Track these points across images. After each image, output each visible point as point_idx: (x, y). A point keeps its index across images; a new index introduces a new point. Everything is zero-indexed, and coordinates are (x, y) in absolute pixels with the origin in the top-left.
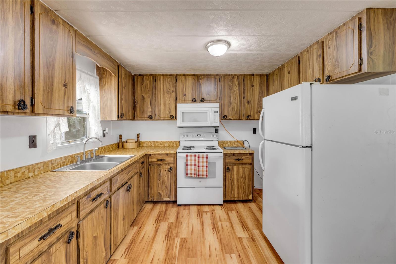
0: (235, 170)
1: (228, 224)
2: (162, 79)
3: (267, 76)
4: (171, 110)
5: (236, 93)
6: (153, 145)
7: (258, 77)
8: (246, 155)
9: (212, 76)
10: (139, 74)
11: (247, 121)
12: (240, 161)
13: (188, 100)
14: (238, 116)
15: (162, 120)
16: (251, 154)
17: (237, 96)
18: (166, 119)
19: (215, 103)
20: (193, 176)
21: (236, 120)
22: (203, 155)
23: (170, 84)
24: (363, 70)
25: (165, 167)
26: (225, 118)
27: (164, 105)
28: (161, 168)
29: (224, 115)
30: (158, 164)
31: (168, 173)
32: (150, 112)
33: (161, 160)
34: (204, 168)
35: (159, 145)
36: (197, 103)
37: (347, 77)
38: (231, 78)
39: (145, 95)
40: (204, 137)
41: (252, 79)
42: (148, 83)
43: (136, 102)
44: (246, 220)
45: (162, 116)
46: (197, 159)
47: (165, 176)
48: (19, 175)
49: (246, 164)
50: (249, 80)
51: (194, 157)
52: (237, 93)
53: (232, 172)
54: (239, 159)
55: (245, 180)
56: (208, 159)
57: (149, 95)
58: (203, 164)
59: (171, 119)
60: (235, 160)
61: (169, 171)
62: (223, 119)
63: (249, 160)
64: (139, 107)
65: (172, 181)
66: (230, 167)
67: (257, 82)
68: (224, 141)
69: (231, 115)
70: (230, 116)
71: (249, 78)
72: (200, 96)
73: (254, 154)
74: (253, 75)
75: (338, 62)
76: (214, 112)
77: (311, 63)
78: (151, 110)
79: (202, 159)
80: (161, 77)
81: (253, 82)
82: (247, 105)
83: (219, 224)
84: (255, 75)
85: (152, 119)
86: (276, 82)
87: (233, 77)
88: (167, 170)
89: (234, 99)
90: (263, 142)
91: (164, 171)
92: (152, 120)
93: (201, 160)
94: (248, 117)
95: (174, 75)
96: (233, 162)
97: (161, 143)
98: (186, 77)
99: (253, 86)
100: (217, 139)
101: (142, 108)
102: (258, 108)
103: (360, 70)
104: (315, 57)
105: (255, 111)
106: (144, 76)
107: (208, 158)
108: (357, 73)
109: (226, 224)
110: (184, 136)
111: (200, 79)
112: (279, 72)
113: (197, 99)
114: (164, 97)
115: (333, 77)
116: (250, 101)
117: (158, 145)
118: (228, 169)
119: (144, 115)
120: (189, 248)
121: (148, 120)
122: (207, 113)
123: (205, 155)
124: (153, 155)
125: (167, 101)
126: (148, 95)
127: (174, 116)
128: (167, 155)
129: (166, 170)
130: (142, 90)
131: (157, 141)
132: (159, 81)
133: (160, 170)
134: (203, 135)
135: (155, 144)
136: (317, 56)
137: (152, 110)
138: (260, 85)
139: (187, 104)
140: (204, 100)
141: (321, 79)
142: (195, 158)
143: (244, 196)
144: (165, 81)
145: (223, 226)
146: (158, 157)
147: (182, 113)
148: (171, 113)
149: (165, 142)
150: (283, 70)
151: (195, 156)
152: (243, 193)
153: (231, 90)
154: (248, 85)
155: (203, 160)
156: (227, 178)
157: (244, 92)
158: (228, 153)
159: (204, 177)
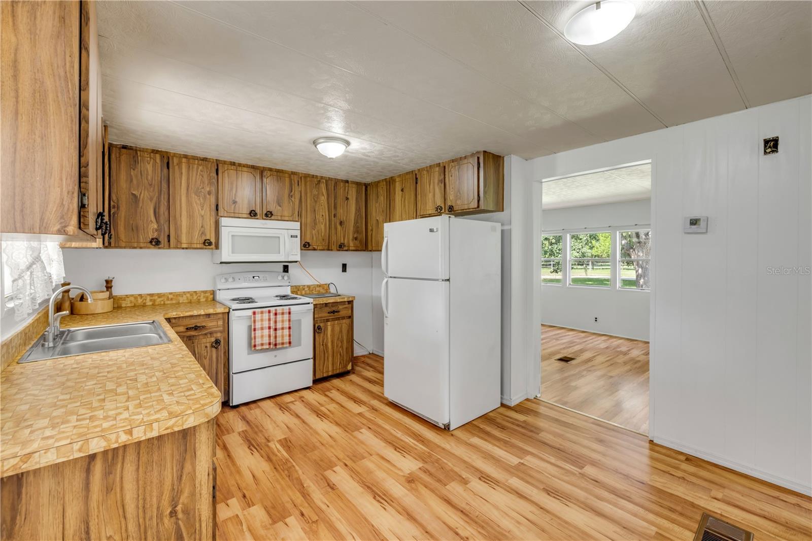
0: (329, 328)
1: (334, 405)
2: (184, 166)
3: (366, 186)
4: (205, 229)
5: (323, 206)
6: (150, 303)
7: (354, 185)
8: (344, 304)
9: (286, 174)
10: (123, 145)
11: (339, 252)
12: (336, 314)
13: (240, 212)
14: (327, 244)
15: (183, 248)
16: (350, 301)
17: (325, 212)
18: (195, 246)
19: (290, 221)
20: (265, 347)
21: (323, 250)
22: (283, 310)
23: (203, 177)
24: (480, 207)
25: (204, 340)
26: (307, 246)
27: (188, 219)
28: (195, 344)
29: (306, 242)
30: (187, 337)
31: (211, 351)
32: (154, 231)
33: (196, 328)
34: (285, 330)
35: (164, 302)
36: (257, 219)
37: (467, 210)
38: (316, 183)
39: (141, 193)
40: (265, 280)
41: (347, 188)
42: (148, 167)
43: (116, 206)
44: (355, 395)
45: (184, 239)
46: (272, 316)
47: (206, 358)
49: (343, 318)
50: (342, 190)
51: (267, 314)
52: (325, 207)
53: (324, 332)
54: (334, 311)
55: (342, 342)
56: (291, 315)
57: (151, 194)
58: (282, 325)
59: (205, 247)
60: (329, 313)
61: (212, 346)
62: (303, 248)
63: (347, 312)
64: (123, 219)
65: (219, 365)
66: (322, 325)
67: (352, 193)
68: (299, 286)
69: (316, 242)
70: (314, 244)
71: (342, 185)
72: (264, 207)
73: (354, 301)
74: (347, 182)
75: (460, 193)
76: (291, 236)
77: (431, 187)
78: (156, 226)
79: (281, 316)
80: (183, 161)
81: (347, 193)
82: (339, 227)
83: (323, 409)
84: (350, 182)
85: (160, 246)
86: (381, 198)
87: (319, 181)
88: (208, 345)
89: (321, 216)
90: (385, 280)
91: (203, 348)
92: (159, 248)
93: (279, 317)
94: (341, 246)
95: (212, 161)
96: (325, 317)
97: (170, 296)
98: (236, 168)
99: (347, 199)
100: (289, 282)
101: (131, 222)
102: (355, 233)
103: (478, 207)
104: (436, 181)
105: (351, 237)
106: (139, 152)
107: (291, 313)
108: (476, 208)
109: (333, 407)
110: (227, 280)
111: (265, 176)
112: (386, 185)
113: (258, 211)
114: (189, 203)
115: (455, 207)
116: (344, 222)
117: (162, 302)
118: (319, 329)
119: (138, 236)
120: (300, 445)
121: (149, 248)
122: (279, 237)
123: (286, 309)
124: (176, 320)
125: (197, 211)
126: (149, 194)
127: (213, 240)
128: (209, 317)
129: (206, 347)
130: (131, 181)
131: (158, 294)
132: (177, 167)
133: (194, 348)
134: (263, 277)
135: (154, 301)
136: (439, 181)
137: (158, 226)
138: (357, 198)
139: (238, 219)
140: (272, 215)
141: (443, 207)
142: (269, 316)
143: (340, 367)
144: (192, 171)
145: (330, 409)
146: (189, 323)
147: (232, 236)
148: (205, 235)
149: (179, 295)
150: (393, 184)
151: (269, 312)
152: (340, 363)
153: (316, 202)
154: (341, 197)
155: (283, 317)
156: (318, 343)
157: (335, 208)
158: (319, 303)
159: (285, 346)
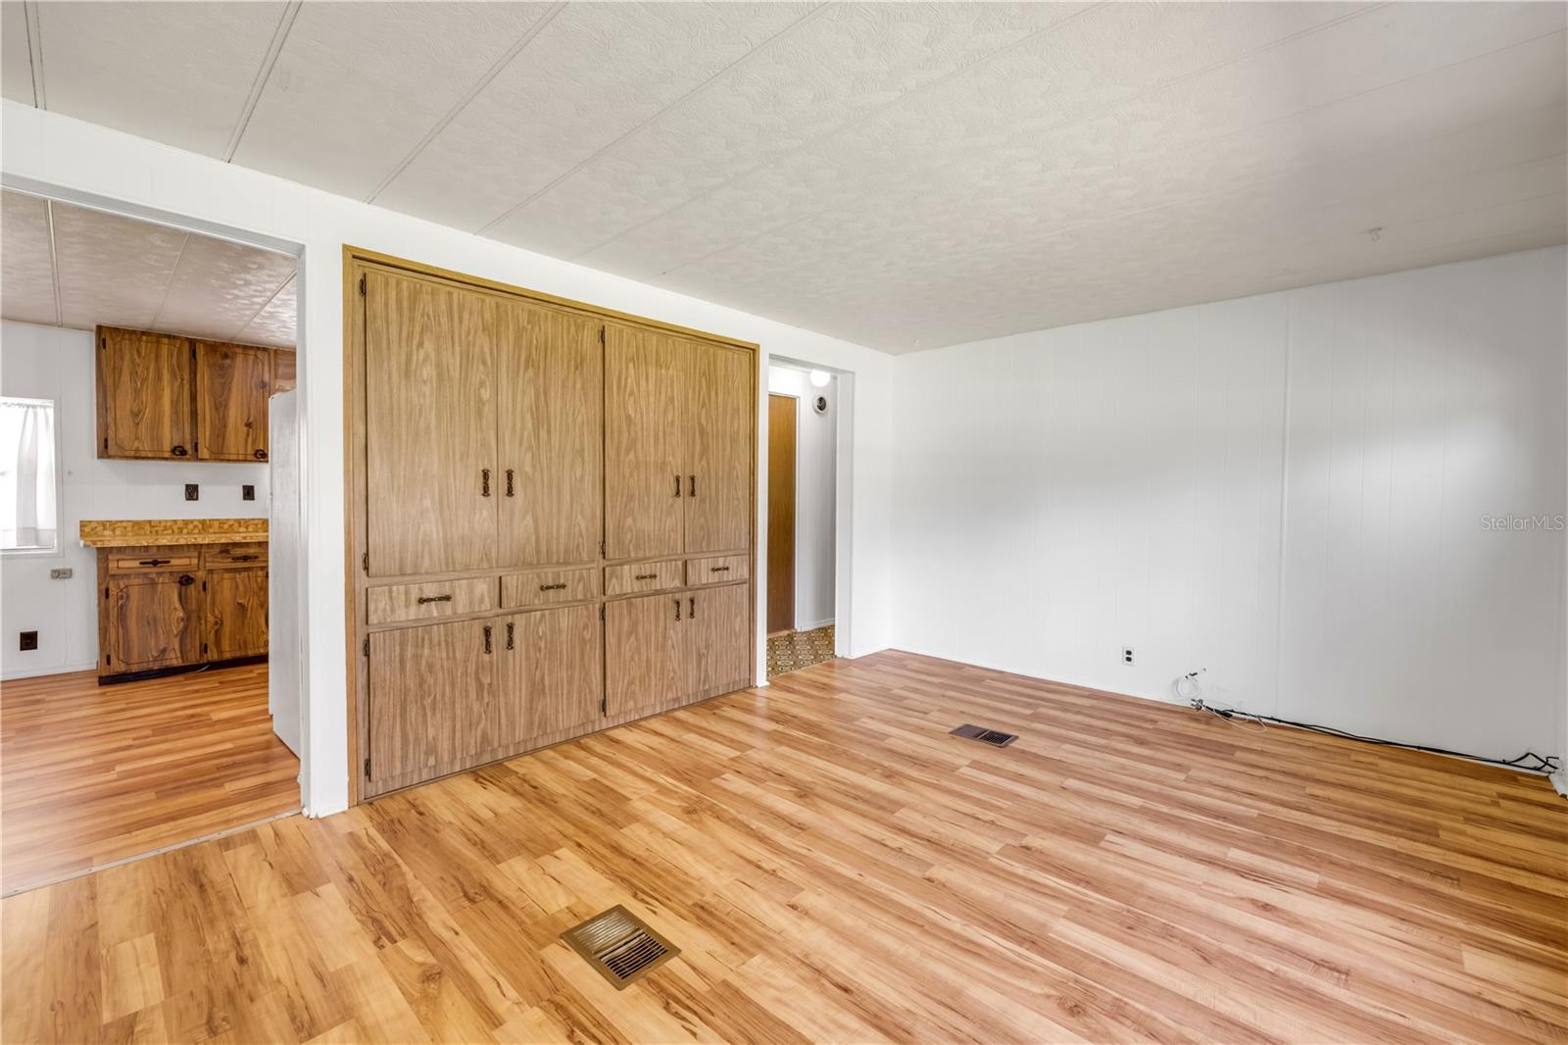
48: (226, 526)
